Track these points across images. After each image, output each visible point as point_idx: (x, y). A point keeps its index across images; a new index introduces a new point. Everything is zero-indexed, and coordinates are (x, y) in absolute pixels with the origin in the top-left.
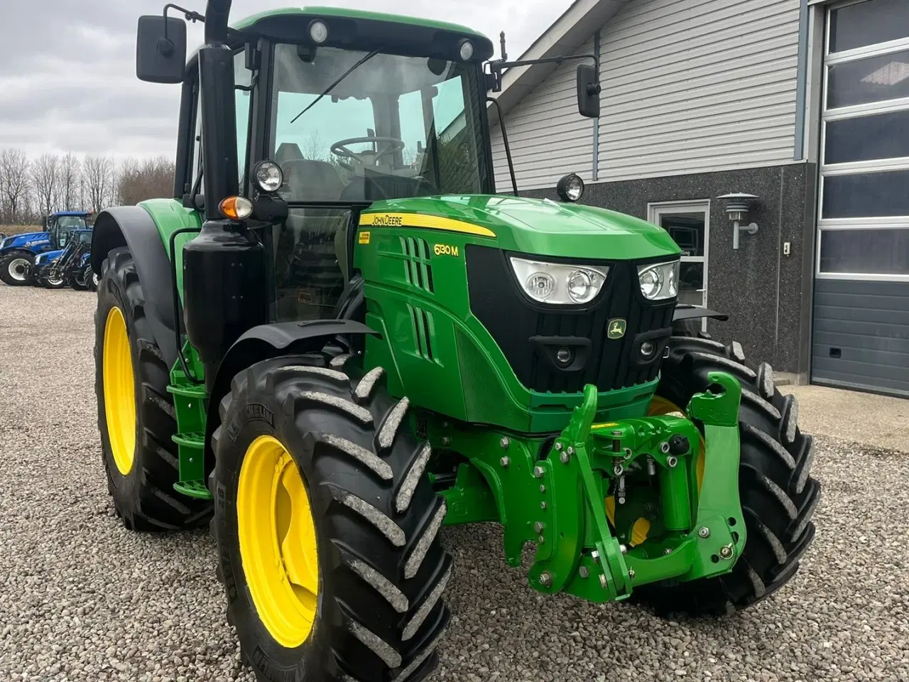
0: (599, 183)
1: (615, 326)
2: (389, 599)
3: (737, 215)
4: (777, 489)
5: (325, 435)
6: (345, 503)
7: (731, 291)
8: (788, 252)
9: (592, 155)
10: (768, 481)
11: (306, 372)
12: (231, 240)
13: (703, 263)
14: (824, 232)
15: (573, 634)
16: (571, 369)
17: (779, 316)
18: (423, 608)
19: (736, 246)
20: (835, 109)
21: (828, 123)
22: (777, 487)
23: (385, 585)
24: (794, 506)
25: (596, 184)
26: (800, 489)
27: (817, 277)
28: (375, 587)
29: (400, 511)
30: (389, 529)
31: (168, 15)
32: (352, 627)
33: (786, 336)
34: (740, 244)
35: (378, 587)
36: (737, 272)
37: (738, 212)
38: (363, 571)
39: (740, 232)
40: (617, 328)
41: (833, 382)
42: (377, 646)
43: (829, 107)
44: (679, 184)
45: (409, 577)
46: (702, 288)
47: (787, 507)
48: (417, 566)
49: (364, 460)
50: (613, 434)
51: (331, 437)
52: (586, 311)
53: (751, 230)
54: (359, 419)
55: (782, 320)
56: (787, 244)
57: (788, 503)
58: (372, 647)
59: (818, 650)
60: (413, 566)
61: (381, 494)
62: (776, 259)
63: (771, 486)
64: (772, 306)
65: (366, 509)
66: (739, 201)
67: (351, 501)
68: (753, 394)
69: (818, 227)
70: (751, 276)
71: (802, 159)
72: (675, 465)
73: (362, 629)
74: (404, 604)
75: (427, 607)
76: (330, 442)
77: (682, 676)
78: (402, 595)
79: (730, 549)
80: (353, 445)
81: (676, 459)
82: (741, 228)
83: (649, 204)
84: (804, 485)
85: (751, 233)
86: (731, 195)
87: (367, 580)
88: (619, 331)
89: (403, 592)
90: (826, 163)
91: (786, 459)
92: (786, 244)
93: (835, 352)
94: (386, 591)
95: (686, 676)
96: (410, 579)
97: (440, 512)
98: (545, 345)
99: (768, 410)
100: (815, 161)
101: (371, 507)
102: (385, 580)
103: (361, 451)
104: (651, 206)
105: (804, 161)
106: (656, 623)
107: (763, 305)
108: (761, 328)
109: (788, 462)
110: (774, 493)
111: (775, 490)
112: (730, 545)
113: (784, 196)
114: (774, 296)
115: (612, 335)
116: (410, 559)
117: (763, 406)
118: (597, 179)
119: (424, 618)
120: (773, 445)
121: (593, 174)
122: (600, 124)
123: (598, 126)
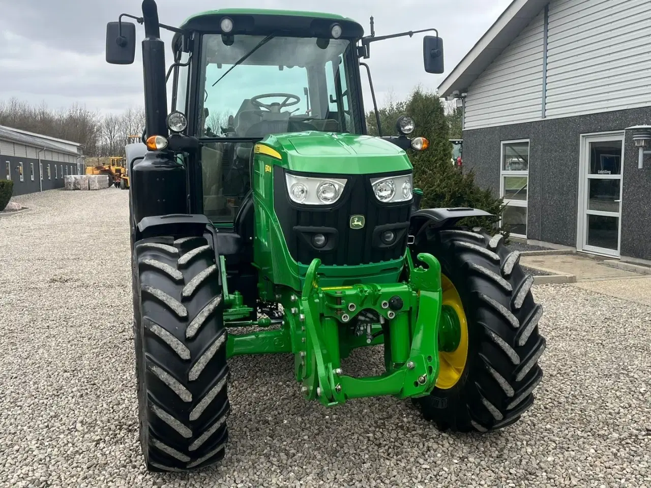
0: (548, 120)
1: (356, 220)
2: (177, 392)
3: (641, 142)
4: (501, 341)
5: (148, 287)
6: (151, 329)
7: (640, 201)
9: (541, 99)
10: (493, 335)
11: (154, 247)
12: (160, 163)
13: (620, 179)
15: (368, 435)
16: (325, 249)
18: (203, 400)
19: (640, 166)
22: (501, 339)
23: (174, 383)
24: (516, 354)
25: (544, 121)
26: (522, 342)
28: (167, 384)
29: (189, 337)
30: (179, 348)
31: (122, 21)
32: (153, 408)
34: (644, 165)
35: (169, 384)
36: (644, 186)
37: (642, 140)
38: (159, 373)
39: (644, 155)
40: (357, 221)
42: (172, 422)
44: (603, 119)
45: (192, 379)
46: (619, 199)
47: (510, 355)
48: (199, 373)
49: (168, 304)
50: (336, 293)
51: (151, 288)
52: (331, 209)
54: (173, 278)
57: (511, 352)
58: (169, 422)
59: (540, 462)
60: (195, 372)
61: (179, 326)
63: (495, 339)
65: (164, 334)
66: (643, 132)
67: (155, 329)
68: (492, 272)
72: (393, 317)
73: (160, 410)
74: (189, 397)
75: (207, 401)
76: (149, 291)
77: (426, 469)
78: (187, 391)
79: (424, 378)
80: (163, 294)
81: (394, 313)
82: (646, 152)
83: (581, 135)
84: (526, 340)
86: (637, 127)
87: (161, 379)
88: (360, 223)
89: (187, 389)
91: (511, 320)
94: (175, 387)
95: (428, 469)
96: (193, 381)
97: (220, 340)
98: (303, 232)
99: (502, 284)
101: (168, 333)
102: (174, 380)
103: (168, 298)
104: (583, 136)
106: (434, 432)
109: (512, 322)
110: (498, 344)
111: (499, 342)
112: (425, 375)
115: (352, 225)
116: (193, 368)
117: (498, 281)
118: (545, 117)
119: (205, 407)
120: (501, 310)
121: (542, 113)
122: (547, 75)
123: (546, 77)
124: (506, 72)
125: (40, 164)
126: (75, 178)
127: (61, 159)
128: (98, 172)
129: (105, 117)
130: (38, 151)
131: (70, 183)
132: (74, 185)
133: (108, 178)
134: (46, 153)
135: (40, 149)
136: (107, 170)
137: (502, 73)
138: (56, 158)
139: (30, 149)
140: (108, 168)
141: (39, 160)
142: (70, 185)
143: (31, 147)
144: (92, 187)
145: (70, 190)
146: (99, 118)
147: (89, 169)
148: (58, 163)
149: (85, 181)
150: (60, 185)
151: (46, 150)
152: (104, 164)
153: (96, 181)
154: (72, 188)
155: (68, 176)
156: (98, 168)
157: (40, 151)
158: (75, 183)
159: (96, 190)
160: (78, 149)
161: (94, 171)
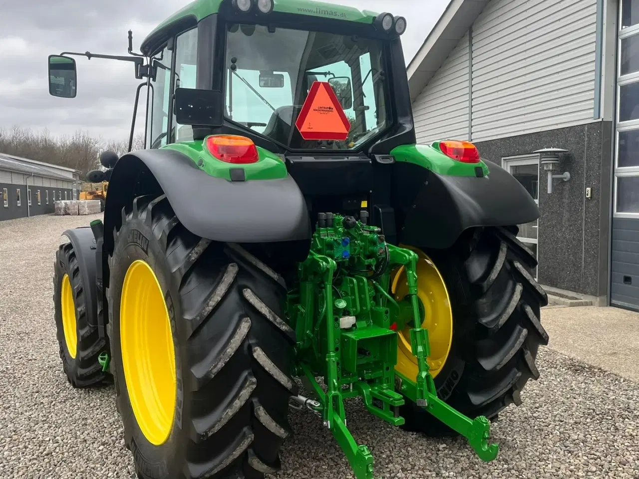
3: (549, 166)
7: (553, 227)
8: (589, 196)
9: (468, 122)
14: (619, 179)
17: (585, 248)
19: (549, 191)
20: (627, 75)
21: (622, 87)
27: (614, 216)
33: (589, 265)
34: (556, 189)
37: (550, 163)
39: (553, 179)
41: (626, 304)
43: (623, 73)
44: (519, 142)
46: (536, 225)
53: (565, 178)
55: (587, 251)
56: (589, 189)
62: (582, 201)
64: (580, 241)
66: (551, 155)
69: (615, 174)
70: (566, 215)
71: (599, 118)
82: (555, 176)
85: (565, 180)
86: (546, 150)
90: (620, 121)
92: (587, 189)
93: (627, 280)
100: (611, 119)
104: (503, 159)
105: (600, 120)
107: (574, 239)
108: (572, 258)
113: (587, 149)
114: (581, 232)
118: (472, 140)
121: (469, 137)
122: (473, 98)
123: (472, 100)
124: (438, 95)
125: (28, 190)
126: (65, 203)
127: (53, 185)
128: (91, 197)
129: (107, 143)
130: (26, 177)
131: (60, 209)
132: (65, 211)
133: (100, 203)
134: (35, 178)
135: (28, 175)
136: (100, 195)
137: (435, 96)
138: (47, 184)
139: (16, 175)
140: (100, 194)
141: (26, 186)
142: (60, 210)
143: (17, 173)
144: (81, 212)
145: (60, 215)
146: (101, 145)
147: (82, 194)
148: (50, 189)
149: (74, 206)
150: (50, 210)
151: (34, 176)
152: (97, 189)
153: (86, 206)
154: (62, 214)
155: (58, 202)
156: (91, 193)
157: (28, 177)
158: (65, 208)
159: (86, 215)
160: (73, 175)
161: (87, 197)
